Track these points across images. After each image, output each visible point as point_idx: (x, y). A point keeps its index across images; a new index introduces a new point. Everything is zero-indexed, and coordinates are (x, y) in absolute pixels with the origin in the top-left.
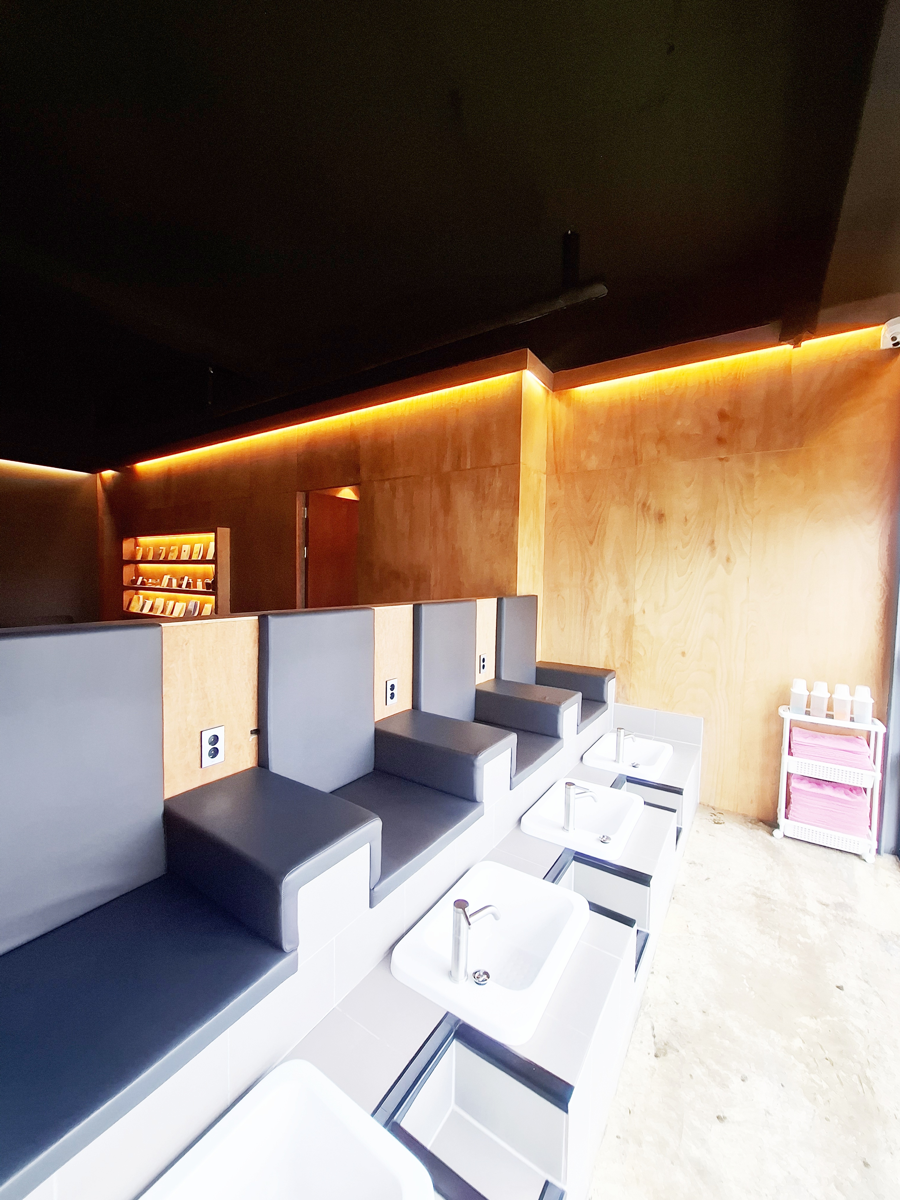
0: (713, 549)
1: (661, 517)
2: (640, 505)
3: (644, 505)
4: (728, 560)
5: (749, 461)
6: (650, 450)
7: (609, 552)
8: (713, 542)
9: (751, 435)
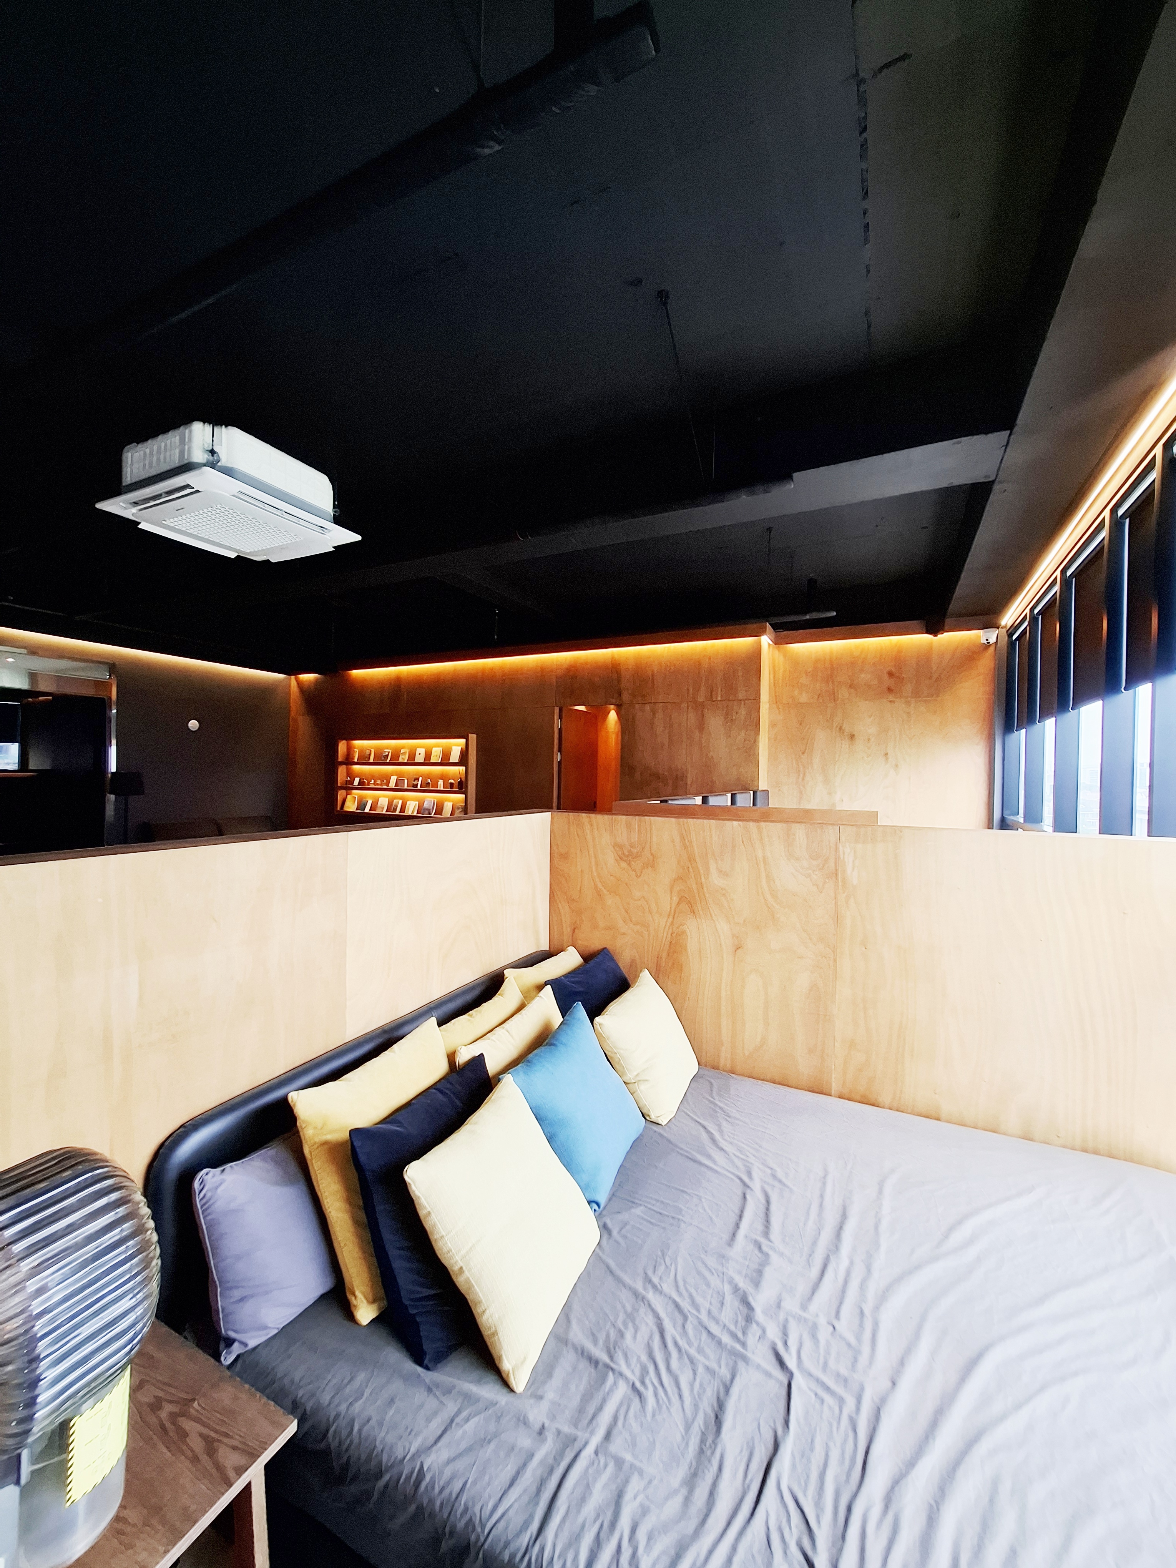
0: (887, 759)
1: (852, 737)
2: (838, 728)
3: (841, 729)
4: (897, 765)
5: (908, 703)
6: (844, 693)
7: (817, 760)
8: (886, 754)
9: (908, 688)
